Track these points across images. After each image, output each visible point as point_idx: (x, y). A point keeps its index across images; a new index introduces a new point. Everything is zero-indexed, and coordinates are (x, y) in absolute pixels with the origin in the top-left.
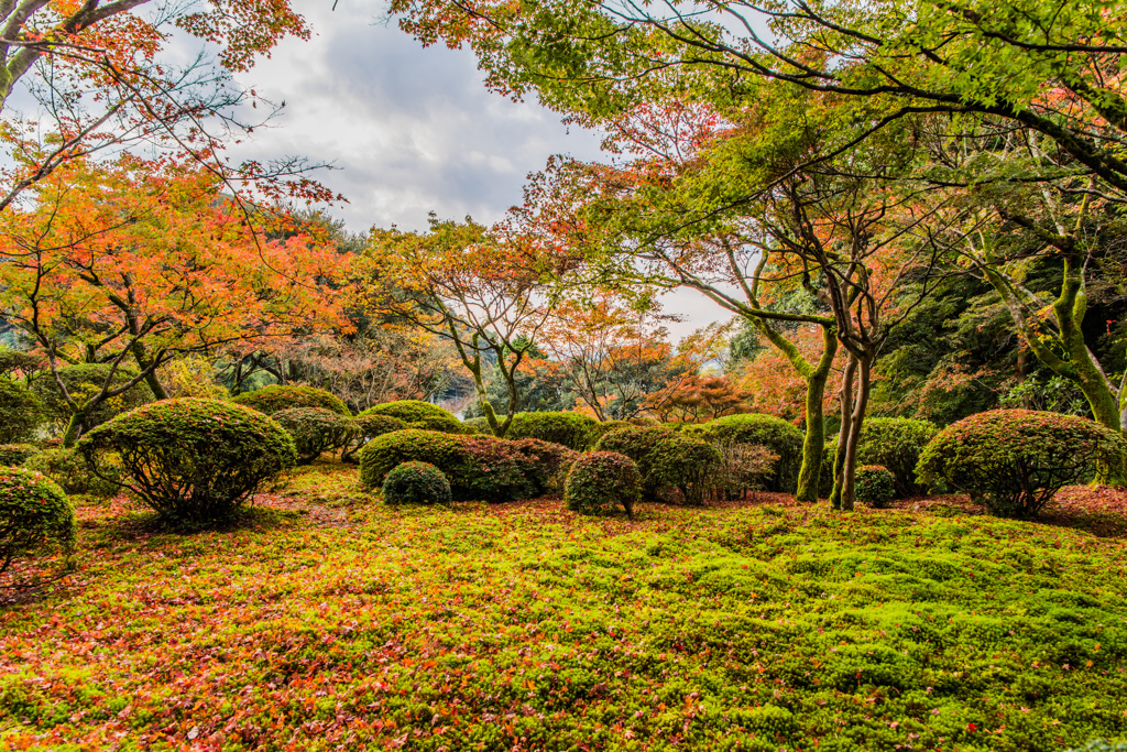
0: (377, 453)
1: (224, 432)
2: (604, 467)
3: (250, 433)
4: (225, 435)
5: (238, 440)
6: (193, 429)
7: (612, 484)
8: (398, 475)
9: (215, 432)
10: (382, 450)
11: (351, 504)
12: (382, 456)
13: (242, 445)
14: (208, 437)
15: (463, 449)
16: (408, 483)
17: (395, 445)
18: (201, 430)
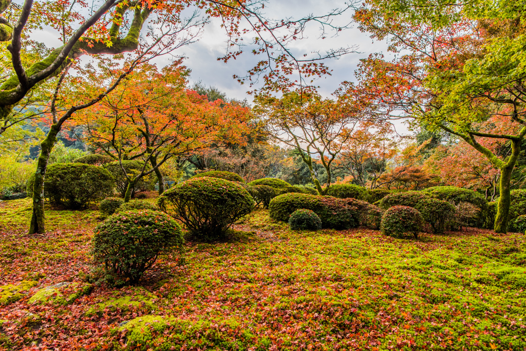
0: (280, 204)
1: (228, 194)
2: (405, 214)
3: (238, 194)
4: (229, 195)
5: (234, 198)
6: (215, 192)
7: (410, 223)
8: (298, 216)
9: (225, 194)
10: (283, 203)
11: (272, 229)
12: (283, 206)
13: (236, 200)
14: (222, 197)
15: (322, 203)
16: (304, 220)
17: (289, 200)
18: (218, 193)
